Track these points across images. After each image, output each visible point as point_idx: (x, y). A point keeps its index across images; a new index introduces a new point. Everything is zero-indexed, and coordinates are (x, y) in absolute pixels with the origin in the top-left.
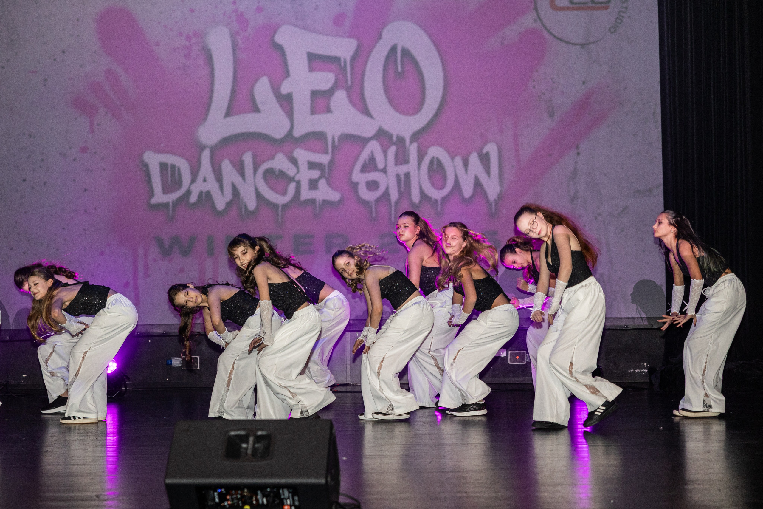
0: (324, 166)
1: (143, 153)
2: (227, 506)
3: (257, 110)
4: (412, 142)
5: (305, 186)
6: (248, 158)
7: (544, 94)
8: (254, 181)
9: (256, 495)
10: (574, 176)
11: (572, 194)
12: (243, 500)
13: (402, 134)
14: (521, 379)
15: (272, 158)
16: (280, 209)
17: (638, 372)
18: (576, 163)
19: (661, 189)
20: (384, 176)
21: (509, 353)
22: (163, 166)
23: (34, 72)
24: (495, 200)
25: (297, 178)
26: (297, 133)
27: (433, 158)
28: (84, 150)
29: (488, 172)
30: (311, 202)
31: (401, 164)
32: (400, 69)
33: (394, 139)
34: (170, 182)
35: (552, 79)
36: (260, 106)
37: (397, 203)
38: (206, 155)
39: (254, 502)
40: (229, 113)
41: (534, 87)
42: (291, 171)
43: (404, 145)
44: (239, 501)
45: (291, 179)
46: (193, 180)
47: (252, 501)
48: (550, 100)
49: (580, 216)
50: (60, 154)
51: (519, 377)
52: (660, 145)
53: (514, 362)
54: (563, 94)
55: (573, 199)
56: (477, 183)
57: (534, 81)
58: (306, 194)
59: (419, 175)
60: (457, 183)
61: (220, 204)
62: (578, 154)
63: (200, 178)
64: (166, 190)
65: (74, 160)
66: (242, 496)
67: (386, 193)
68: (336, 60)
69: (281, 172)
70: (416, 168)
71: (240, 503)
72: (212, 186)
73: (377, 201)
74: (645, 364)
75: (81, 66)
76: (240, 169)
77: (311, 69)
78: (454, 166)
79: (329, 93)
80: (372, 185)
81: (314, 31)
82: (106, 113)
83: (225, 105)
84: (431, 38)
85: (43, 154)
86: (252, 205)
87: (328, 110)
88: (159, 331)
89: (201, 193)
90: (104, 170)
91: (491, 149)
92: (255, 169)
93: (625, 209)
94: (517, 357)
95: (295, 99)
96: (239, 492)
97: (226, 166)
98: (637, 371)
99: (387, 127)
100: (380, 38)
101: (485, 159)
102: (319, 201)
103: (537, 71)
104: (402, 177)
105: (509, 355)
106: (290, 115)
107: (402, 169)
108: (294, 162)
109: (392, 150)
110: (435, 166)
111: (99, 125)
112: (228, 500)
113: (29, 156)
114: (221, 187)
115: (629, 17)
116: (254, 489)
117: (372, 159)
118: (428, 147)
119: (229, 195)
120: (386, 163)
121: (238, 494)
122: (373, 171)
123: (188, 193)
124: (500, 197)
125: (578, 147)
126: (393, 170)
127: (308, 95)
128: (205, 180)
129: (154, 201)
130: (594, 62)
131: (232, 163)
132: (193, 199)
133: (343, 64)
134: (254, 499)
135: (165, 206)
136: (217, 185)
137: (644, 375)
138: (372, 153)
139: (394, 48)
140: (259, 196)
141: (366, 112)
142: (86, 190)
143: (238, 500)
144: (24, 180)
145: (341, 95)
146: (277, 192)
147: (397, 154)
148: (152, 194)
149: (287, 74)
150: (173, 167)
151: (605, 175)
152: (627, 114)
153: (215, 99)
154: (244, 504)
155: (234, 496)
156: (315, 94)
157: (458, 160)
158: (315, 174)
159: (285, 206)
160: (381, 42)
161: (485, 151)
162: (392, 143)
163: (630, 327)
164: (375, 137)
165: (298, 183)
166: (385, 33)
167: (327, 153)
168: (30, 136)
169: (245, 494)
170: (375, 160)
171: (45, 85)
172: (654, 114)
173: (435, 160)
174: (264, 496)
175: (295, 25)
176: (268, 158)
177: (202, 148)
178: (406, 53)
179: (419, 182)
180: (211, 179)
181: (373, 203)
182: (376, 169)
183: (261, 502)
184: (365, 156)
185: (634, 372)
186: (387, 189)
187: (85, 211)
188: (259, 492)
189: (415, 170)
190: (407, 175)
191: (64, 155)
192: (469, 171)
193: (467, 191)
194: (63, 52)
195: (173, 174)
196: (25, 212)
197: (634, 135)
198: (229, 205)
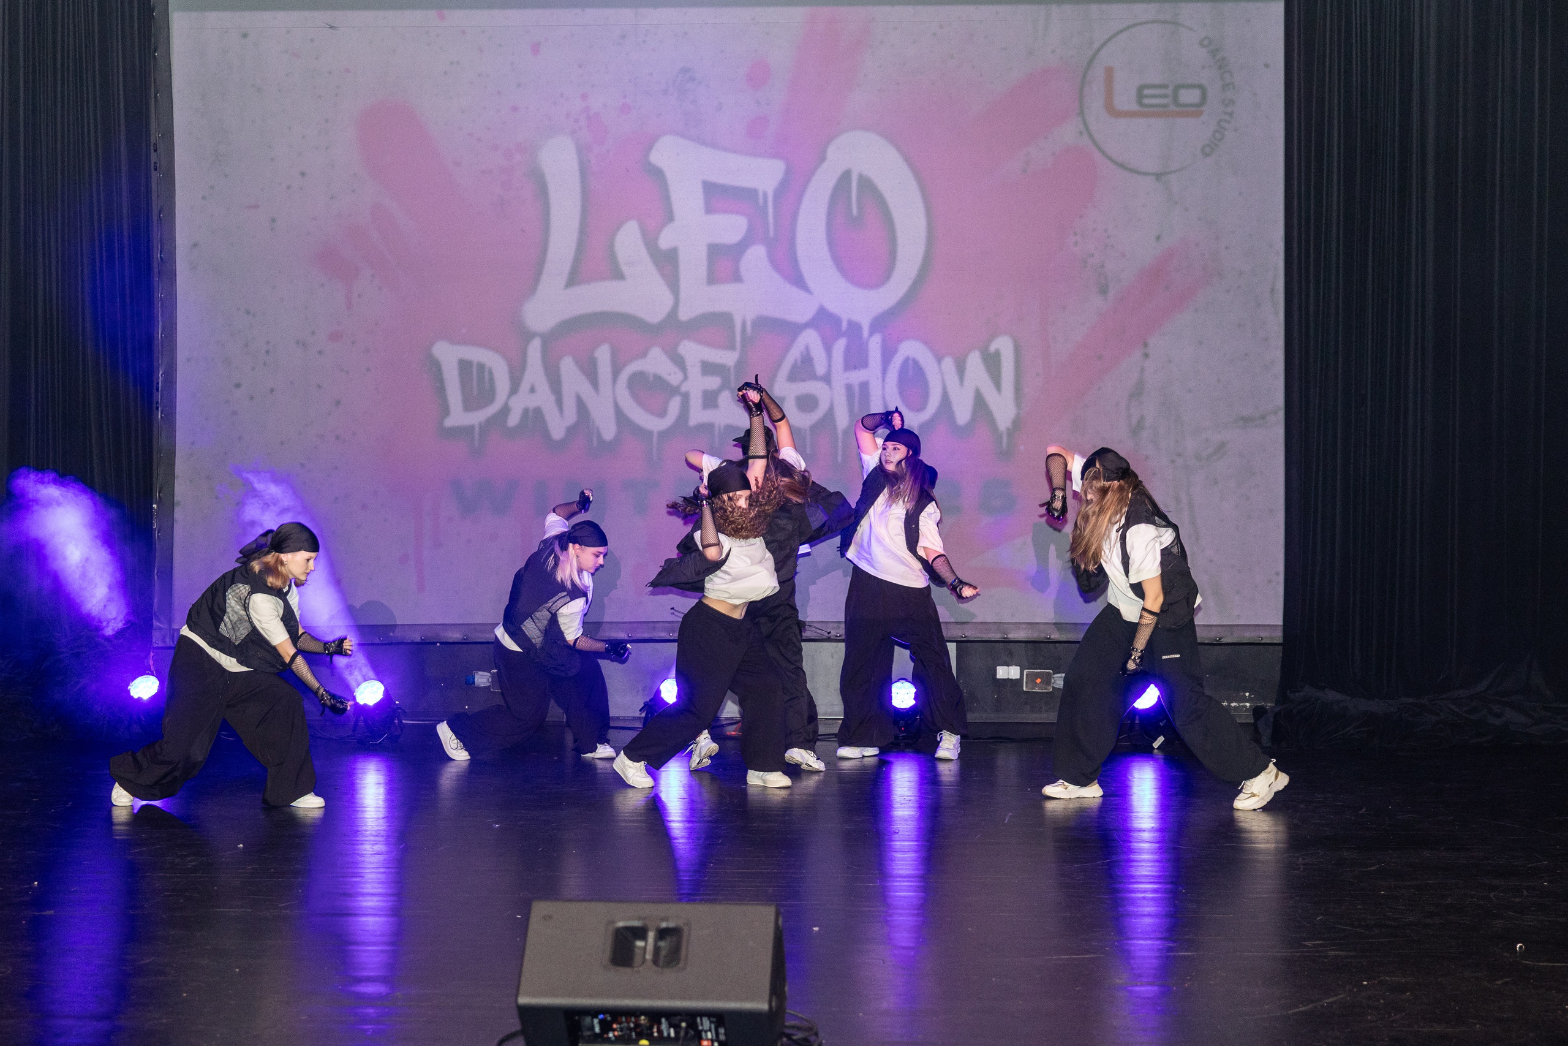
0: (729, 369)
1: (432, 344)
2: (613, 1038)
3: (619, 276)
4: (871, 334)
5: (696, 402)
6: (603, 355)
7: (1092, 255)
8: (614, 393)
9: (659, 1023)
10: (1137, 392)
11: (1134, 421)
12: (638, 1030)
13: (856, 318)
14: (1044, 715)
15: (644, 354)
16: (655, 439)
17: (1234, 706)
18: (1142, 370)
19: (1281, 414)
20: (826, 387)
21: (1025, 673)
22: (465, 366)
23: (256, 207)
24: (1008, 429)
25: (683, 389)
26: (684, 315)
27: (907, 359)
28: (335, 337)
29: (998, 385)
30: (707, 428)
31: (855, 368)
32: (855, 211)
33: (844, 325)
34: (475, 392)
35: (1106, 231)
36: (625, 269)
37: (846, 432)
38: (534, 350)
39: (656, 1034)
40: (574, 279)
41: (1076, 244)
42: (674, 377)
43: (860, 336)
44: (631, 1032)
45: (674, 391)
46: (514, 390)
47: (653, 1033)
48: (1102, 266)
49: (1147, 458)
50: (298, 342)
51: (1040, 712)
52: (1280, 342)
53: (1033, 688)
54: (1124, 256)
55: (1136, 430)
56: (980, 402)
57: (1075, 234)
58: (698, 415)
59: (883, 388)
60: (946, 400)
61: (557, 428)
62: (1146, 355)
63: (525, 386)
64: (469, 405)
65: (320, 352)
66: (637, 1025)
67: (830, 414)
68: (752, 193)
69: (658, 378)
70: (880, 375)
71: (633, 1034)
72: (543, 399)
73: (815, 428)
74: (1247, 694)
75: (332, 198)
76: (591, 372)
77: (709, 210)
78: (942, 373)
79: (739, 249)
80: (807, 403)
81: (714, 145)
82: (373, 276)
83: (567, 268)
84: (907, 159)
85: (268, 343)
86: (608, 431)
87: (737, 278)
88: (455, 636)
89: (526, 411)
90: (368, 370)
91: (1004, 345)
92: (616, 374)
93: (1221, 447)
94: (1039, 681)
95: (682, 257)
96: (633, 1019)
97: (568, 367)
98: (1233, 704)
99: (831, 307)
100: (822, 158)
101: (992, 363)
102: (720, 427)
103: (1081, 217)
104: (857, 389)
105: (1025, 676)
106: (673, 284)
107: (856, 377)
108: (679, 362)
109: (840, 345)
110: (911, 372)
111: (360, 296)
112: (614, 1030)
113: (246, 345)
114: (559, 402)
115: (1236, 130)
116: (655, 1016)
117: (807, 359)
118: (900, 341)
119: (571, 415)
120: (830, 366)
121: (631, 1021)
122: (810, 379)
123: (505, 410)
124: (1017, 424)
125: (1146, 345)
126: (841, 378)
127: (702, 253)
128: (532, 390)
129: (449, 422)
130: (1176, 203)
131: (577, 362)
132: (513, 420)
133: (761, 201)
134: (655, 1030)
135: (468, 430)
136: (553, 398)
137: (1245, 711)
138: (807, 348)
139: (846, 175)
140: (620, 416)
141: (797, 280)
142: (338, 403)
143: (630, 1029)
144: (238, 386)
145: (757, 254)
146: (652, 412)
147: (848, 350)
148: (446, 411)
149: (670, 217)
150: (481, 367)
151: (1190, 391)
152: (1228, 291)
153: (550, 255)
154: (640, 1036)
155: (625, 1025)
156: (715, 251)
157: (948, 363)
158: (714, 382)
159: (664, 435)
160: (825, 165)
161: (992, 348)
162: (841, 334)
163: (1224, 640)
164: (811, 324)
165: (686, 397)
166: (832, 152)
167: (731, 347)
168: (248, 312)
169: (642, 1022)
170: (812, 360)
171: (272, 229)
172: (1273, 291)
173: (911, 362)
174: (670, 1025)
175: (683, 136)
176: (637, 355)
177: (529, 336)
178: (866, 184)
179: (884, 398)
180: (544, 388)
181: (808, 432)
182: (813, 377)
183: (665, 1034)
184: (795, 354)
185: (1229, 706)
186: (831, 409)
187: (338, 438)
188: (663, 1020)
189: (878, 379)
190: (865, 386)
191: (304, 345)
192: (966, 383)
193: (963, 414)
194: (303, 174)
195: (481, 379)
196: (240, 438)
197: (1239, 325)
198: (571, 430)
